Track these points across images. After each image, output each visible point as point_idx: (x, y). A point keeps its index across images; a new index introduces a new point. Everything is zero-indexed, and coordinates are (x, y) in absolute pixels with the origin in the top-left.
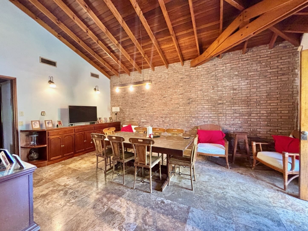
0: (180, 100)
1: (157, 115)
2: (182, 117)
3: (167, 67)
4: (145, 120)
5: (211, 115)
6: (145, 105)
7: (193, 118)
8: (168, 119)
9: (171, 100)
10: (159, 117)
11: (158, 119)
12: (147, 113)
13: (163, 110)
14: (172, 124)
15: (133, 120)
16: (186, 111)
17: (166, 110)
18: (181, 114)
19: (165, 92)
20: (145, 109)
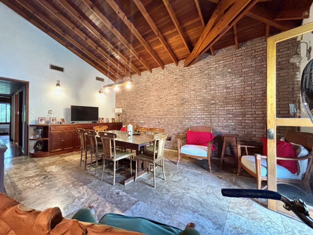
0: (175, 101)
1: (154, 116)
2: (175, 118)
3: (163, 68)
4: (143, 121)
5: (203, 116)
6: (143, 107)
7: (186, 119)
8: (163, 120)
9: (166, 101)
10: (155, 118)
11: (155, 120)
12: (145, 114)
13: (159, 111)
14: (167, 125)
15: (133, 121)
16: (180, 112)
17: (161, 111)
18: (175, 115)
19: (161, 93)
20: (143, 110)
